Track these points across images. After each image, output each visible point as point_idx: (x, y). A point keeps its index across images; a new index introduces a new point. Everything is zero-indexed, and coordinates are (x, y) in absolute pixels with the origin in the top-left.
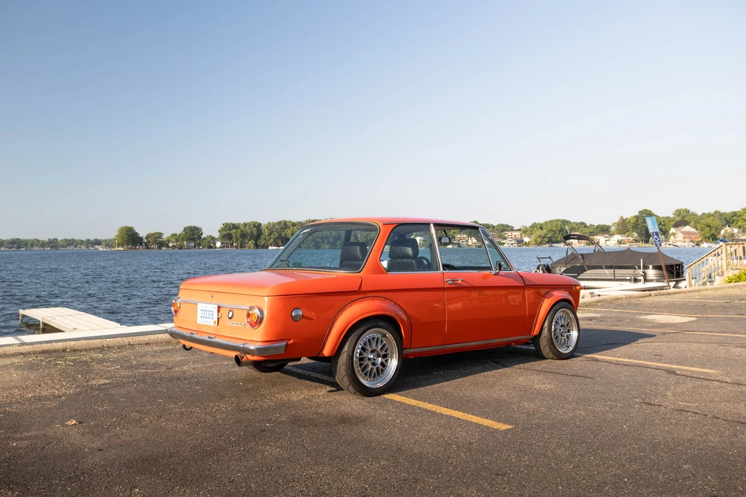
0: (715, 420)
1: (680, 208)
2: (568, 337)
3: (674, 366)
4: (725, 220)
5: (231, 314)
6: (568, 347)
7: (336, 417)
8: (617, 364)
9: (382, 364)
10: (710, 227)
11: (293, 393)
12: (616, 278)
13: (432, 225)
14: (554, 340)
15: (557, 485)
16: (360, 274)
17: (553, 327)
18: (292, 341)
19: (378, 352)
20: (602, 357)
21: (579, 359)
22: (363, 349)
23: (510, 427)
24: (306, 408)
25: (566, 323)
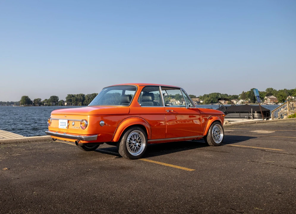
0: (281, 167)
1: (269, 88)
2: (219, 137)
3: (265, 148)
4: (289, 93)
5: (74, 123)
6: (219, 141)
7: (119, 167)
8: (240, 148)
9: (139, 146)
10: (282, 96)
11: (100, 158)
12: (241, 117)
13: (160, 87)
14: (213, 138)
15: (214, 190)
16: (129, 107)
17: (213, 132)
18: (100, 135)
19: (137, 140)
20: (234, 145)
21: (224, 146)
22: (130, 139)
23: (194, 170)
24: (106, 164)
25: (218, 131)
